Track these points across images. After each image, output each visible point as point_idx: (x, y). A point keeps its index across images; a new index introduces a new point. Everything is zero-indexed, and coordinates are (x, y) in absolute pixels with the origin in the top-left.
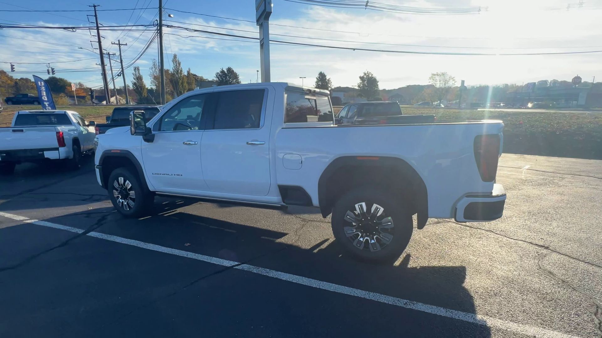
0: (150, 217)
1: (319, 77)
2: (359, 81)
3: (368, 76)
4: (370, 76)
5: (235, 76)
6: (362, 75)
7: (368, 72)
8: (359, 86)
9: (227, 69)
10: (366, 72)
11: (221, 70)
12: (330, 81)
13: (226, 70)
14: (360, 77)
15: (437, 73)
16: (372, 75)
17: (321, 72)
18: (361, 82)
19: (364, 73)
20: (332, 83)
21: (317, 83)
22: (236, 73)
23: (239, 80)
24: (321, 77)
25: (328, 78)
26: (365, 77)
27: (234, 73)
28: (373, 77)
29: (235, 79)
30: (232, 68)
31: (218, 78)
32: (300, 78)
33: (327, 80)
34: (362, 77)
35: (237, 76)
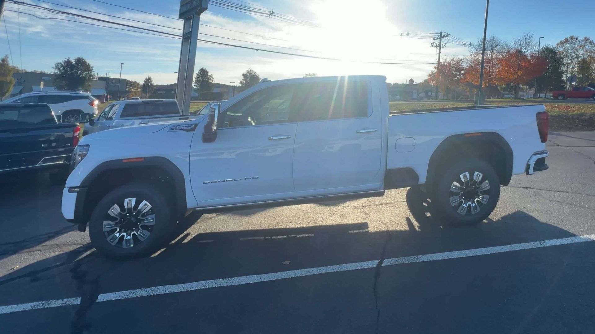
0: (163, 250)
1: (200, 73)
2: (242, 78)
3: (251, 73)
4: (253, 73)
5: (88, 68)
6: (245, 72)
7: (251, 70)
8: (241, 83)
9: (76, 59)
10: (249, 70)
11: (66, 60)
12: (212, 77)
13: (74, 61)
14: (243, 75)
15: (310, 73)
16: (255, 73)
17: (203, 68)
18: (244, 79)
19: (247, 71)
20: (214, 79)
21: (197, 79)
22: (88, 64)
23: (93, 73)
24: (202, 73)
25: (209, 74)
26: (248, 74)
27: (87, 64)
28: (255, 75)
29: (86, 71)
30: (84, 58)
31: (59, 69)
32: (175, 73)
33: (208, 76)
34: (245, 74)
35: (90, 68)
